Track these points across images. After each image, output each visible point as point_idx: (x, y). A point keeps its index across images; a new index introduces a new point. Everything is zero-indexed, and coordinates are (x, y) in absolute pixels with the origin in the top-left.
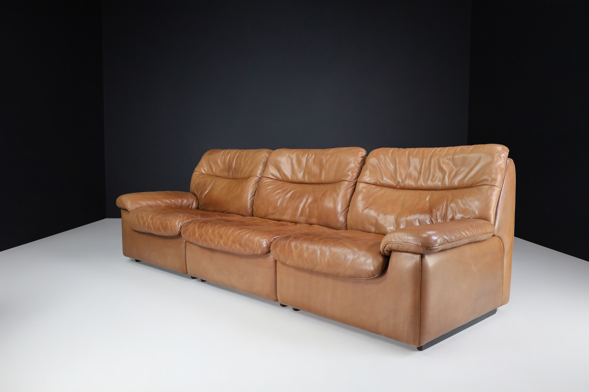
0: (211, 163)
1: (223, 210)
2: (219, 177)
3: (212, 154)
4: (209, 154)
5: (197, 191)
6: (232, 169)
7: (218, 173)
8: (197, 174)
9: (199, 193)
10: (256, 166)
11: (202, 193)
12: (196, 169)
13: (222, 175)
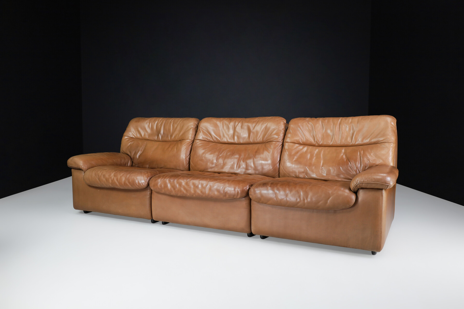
0: (140, 129)
1: (161, 167)
2: (148, 140)
3: (139, 121)
4: (136, 122)
5: (130, 152)
6: (161, 134)
7: (147, 137)
8: (127, 139)
9: (133, 154)
10: (187, 131)
11: (136, 153)
12: (125, 134)
13: (151, 138)
